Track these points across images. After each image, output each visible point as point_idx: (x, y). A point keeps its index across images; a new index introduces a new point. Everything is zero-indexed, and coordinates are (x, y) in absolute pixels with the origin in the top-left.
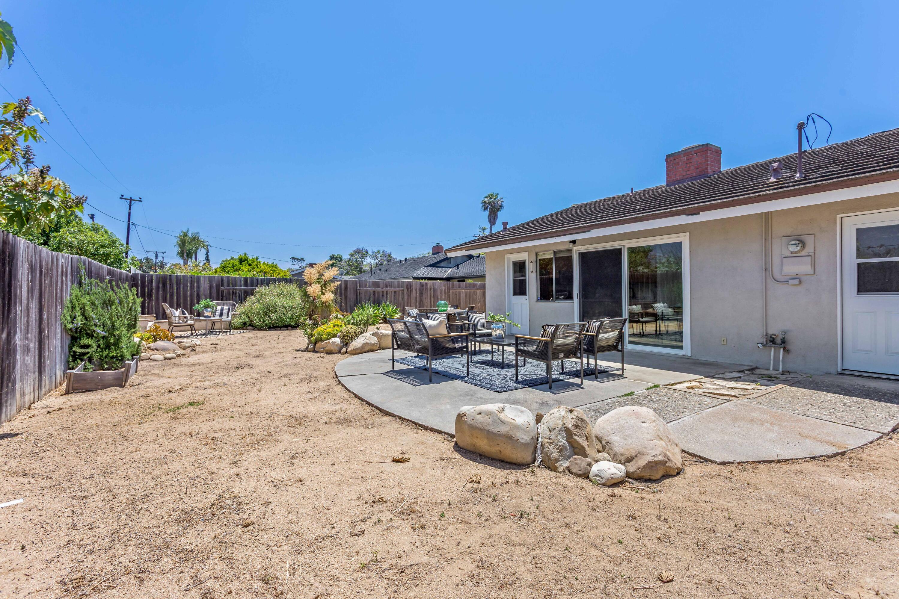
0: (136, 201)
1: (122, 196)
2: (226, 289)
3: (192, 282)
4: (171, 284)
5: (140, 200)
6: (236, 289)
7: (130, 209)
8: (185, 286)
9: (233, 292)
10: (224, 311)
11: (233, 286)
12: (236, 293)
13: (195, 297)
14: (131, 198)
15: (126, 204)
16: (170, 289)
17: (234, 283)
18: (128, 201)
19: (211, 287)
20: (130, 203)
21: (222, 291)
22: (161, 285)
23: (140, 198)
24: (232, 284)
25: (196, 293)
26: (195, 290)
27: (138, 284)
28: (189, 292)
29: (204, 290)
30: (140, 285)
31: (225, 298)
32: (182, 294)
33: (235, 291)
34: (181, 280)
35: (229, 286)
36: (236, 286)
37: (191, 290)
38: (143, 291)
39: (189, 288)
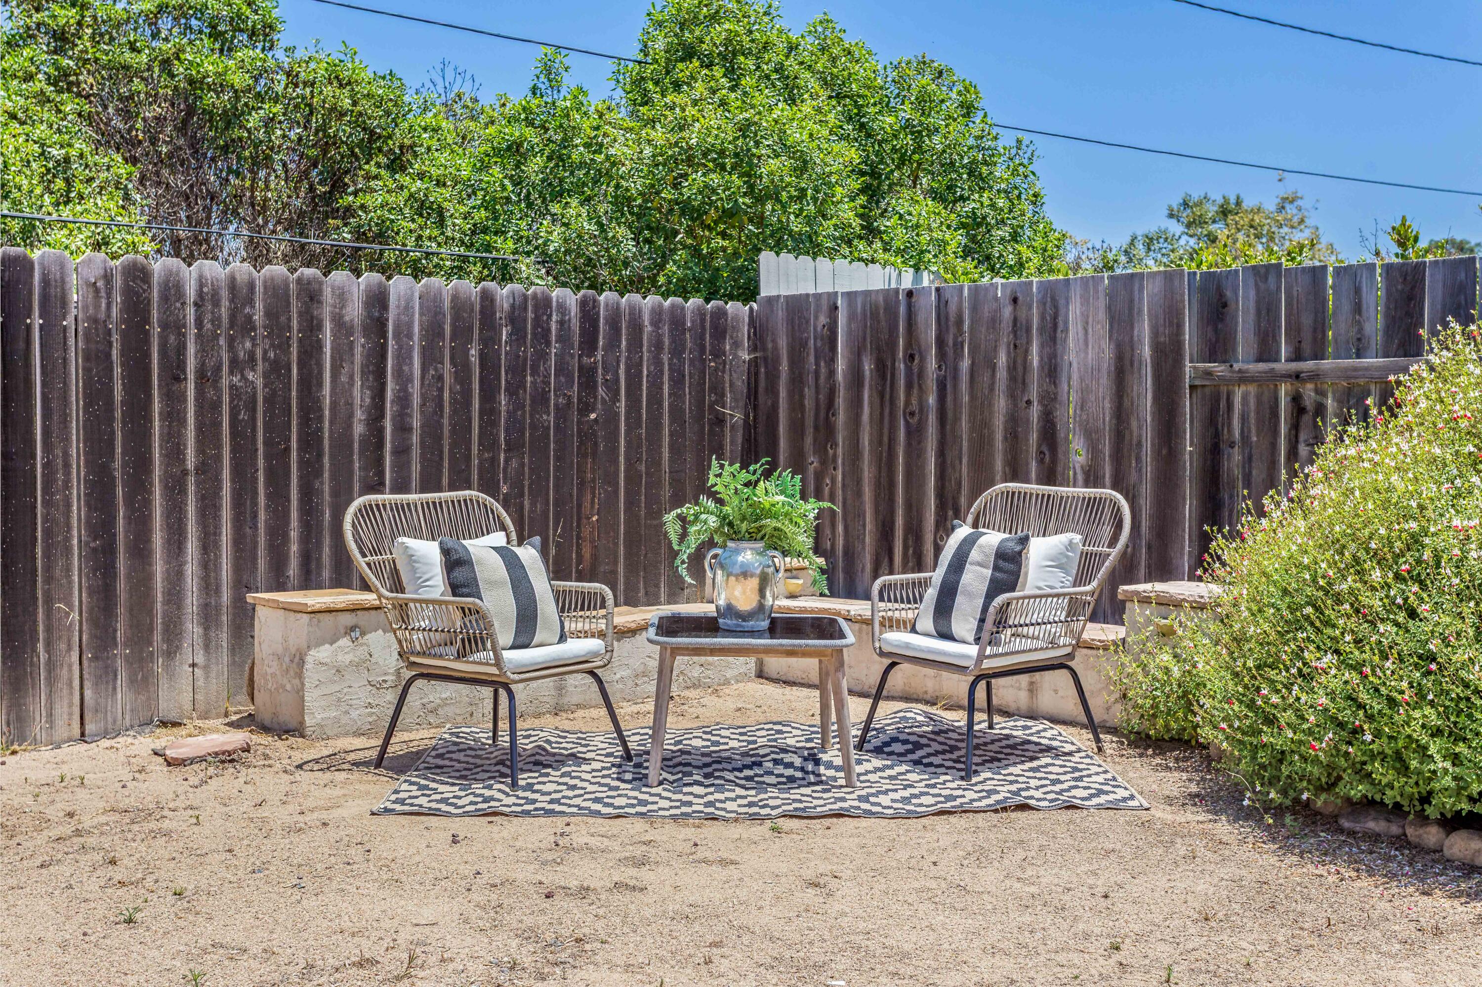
2: (1244, 379)
4: (914, 356)
6: (1315, 376)
8: (984, 363)
9: (1296, 399)
10: (970, 576)
11: (1297, 356)
12: (1318, 409)
13: (1034, 437)
16: (909, 386)
17: (1307, 321)
19: (1121, 367)
21: (1213, 408)
22: (868, 367)
24: (1294, 330)
25: (1035, 411)
26: (1034, 393)
27: (777, 361)
28: (1001, 404)
29: (1084, 392)
30: (784, 367)
31: (1234, 459)
32: (964, 424)
33: (1308, 391)
34: (960, 322)
35: (1266, 353)
36: (1319, 355)
37: (1012, 396)
38: (797, 405)
39: (1002, 374)
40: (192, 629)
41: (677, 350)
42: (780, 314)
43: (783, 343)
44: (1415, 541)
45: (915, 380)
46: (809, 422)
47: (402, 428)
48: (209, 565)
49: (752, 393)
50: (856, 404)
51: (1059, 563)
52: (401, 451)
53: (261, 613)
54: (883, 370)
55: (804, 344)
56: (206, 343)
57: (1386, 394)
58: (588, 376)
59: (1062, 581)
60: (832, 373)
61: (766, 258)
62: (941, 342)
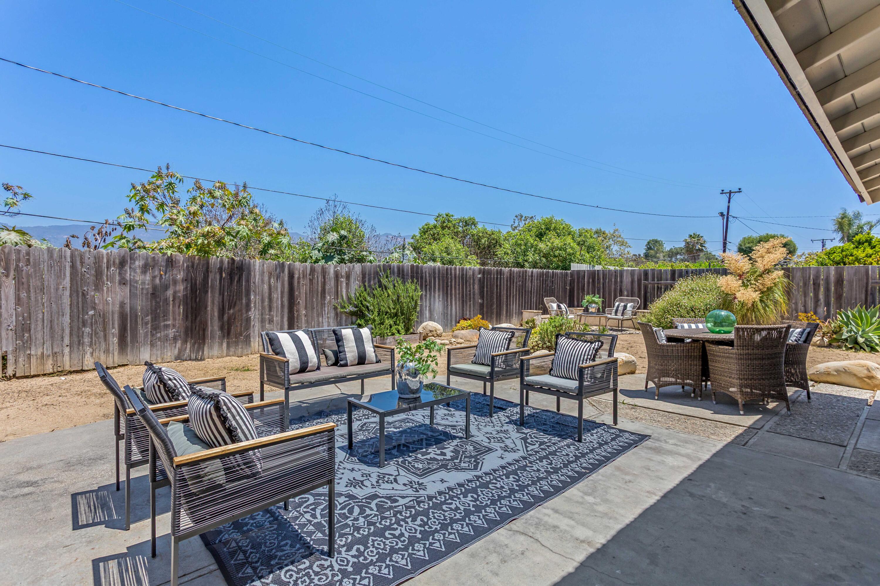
0: (736, 192)
1: (723, 191)
2: (650, 283)
3: (616, 276)
4: (599, 279)
5: (740, 191)
6: (661, 283)
7: (729, 202)
8: (610, 280)
9: (658, 287)
10: (619, 308)
11: (658, 281)
12: (661, 288)
13: (618, 291)
14: (730, 191)
15: (725, 197)
16: (598, 283)
17: (659, 276)
18: (728, 195)
19: (632, 282)
20: (730, 195)
21: (646, 287)
22: (591, 281)
23: (740, 189)
24: (657, 277)
25: (619, 287)
26: (618, 285)
27: (575, 279)
28: (613, 286)
29: (627, 285)
30: (576, 280)
31: (649, 294)
32: (607, 289)
33: (660, 285)
34: (606, 275)
35: (653, 280)
36: (661, 280)
37: (615, 285)
38: (578, 286)
39: (613, 283)
40: (514, 315)
41: (562, 278)
42: (575, 272)
43: (576, 277)
44: (679, 304)
45: (599, 282)
46: (580, 288)
47: (534, 289)
48: (516, 307)
49: (570, 284)
50: (588, 286)
51: (631, 307)
52: (534, 292)
53: (524, 313)
54: (593, 281)
55: (579, 277)
56: (516, 278)
57: (672, 286)
58: (553, 281)
59: (631, 309)
60: (584, 281)
61: (572, 264)
62: (603, 277)
